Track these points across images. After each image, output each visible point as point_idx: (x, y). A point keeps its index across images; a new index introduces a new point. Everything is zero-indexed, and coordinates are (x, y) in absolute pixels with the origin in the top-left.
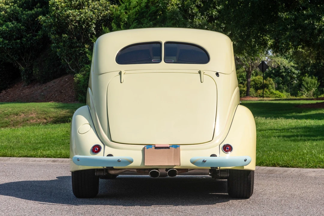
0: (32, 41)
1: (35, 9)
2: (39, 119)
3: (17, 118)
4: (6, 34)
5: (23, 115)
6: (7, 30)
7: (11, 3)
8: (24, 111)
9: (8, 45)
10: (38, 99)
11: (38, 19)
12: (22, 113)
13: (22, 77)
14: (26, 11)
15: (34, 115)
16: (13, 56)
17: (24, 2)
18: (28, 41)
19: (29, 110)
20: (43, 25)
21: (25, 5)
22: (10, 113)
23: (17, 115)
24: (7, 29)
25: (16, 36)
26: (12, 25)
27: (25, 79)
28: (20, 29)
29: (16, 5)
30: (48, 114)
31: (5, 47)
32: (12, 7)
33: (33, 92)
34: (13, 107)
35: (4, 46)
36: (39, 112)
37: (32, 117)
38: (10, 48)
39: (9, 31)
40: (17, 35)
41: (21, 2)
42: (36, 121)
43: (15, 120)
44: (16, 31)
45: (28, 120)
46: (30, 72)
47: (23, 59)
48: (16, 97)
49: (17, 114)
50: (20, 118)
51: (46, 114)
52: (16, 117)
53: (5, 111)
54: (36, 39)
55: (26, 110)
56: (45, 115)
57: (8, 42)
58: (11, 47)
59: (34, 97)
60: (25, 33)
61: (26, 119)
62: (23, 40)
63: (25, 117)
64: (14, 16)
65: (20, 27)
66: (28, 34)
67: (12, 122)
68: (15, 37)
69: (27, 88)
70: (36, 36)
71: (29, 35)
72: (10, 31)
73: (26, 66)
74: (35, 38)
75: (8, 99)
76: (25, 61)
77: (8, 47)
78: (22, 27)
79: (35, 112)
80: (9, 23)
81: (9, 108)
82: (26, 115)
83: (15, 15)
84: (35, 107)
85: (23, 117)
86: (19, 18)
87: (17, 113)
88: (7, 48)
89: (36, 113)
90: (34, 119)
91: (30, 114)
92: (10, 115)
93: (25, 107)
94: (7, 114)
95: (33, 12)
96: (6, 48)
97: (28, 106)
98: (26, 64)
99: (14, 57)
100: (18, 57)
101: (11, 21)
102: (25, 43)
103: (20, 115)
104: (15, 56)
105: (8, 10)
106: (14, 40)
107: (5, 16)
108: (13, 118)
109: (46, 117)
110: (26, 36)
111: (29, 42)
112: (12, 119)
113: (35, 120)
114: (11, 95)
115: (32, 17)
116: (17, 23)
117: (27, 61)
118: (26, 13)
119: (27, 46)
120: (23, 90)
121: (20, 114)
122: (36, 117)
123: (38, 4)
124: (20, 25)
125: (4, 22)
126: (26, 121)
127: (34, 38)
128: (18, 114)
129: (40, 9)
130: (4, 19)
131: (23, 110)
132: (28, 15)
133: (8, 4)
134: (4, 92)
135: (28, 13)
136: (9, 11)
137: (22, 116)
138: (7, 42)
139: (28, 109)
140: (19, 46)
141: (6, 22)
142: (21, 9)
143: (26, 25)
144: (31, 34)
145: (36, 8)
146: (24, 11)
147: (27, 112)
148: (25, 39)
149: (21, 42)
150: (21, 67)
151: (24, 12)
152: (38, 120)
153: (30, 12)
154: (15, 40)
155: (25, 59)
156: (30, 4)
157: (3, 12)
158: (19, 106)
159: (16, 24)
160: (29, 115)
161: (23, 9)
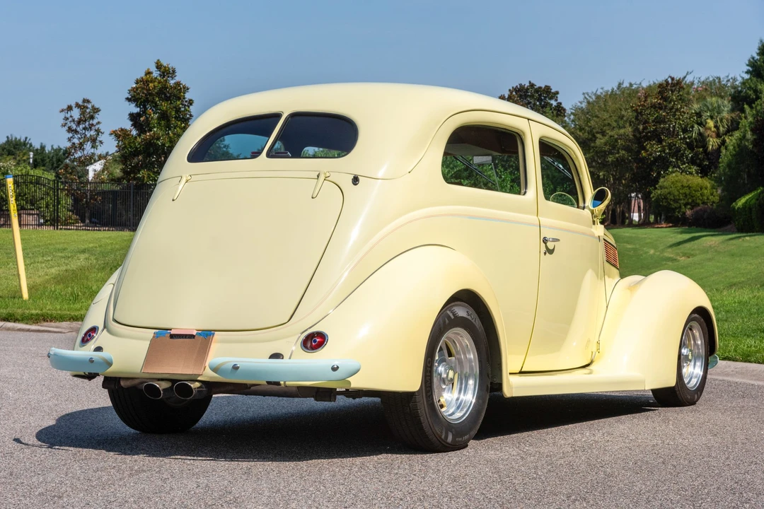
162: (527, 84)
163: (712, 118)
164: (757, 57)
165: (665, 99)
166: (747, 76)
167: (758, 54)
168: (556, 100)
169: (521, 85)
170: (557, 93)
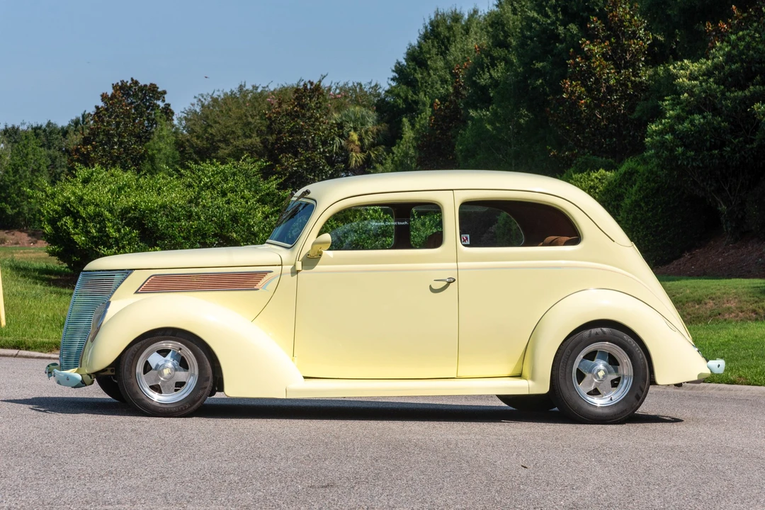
0: (743, 153)
1: (751, 87)
2: (742, 312)
3: (699, 308)
4: (691, 139)
5: (711, 303)
6: (692, 131)
7: (702, 76)
8: (714, 296)
9: (694, 160)
10: (750, 272)
11: (753, 109)
12: (710, 298)
13: (724, 227)
14: (731, 92)
15: (733, 305)
16: (705, 183)
17: (729, 73)
18: (736, 153)
19: (725, 293)
20: (763, 121)
21: (730, 79)
22: (687, 298)
23: (701, 303)
24: (693, 128)
25: (711, 142)
26: (702, 120)
27: (730, 229)
28: (720, 127)
29: (712, 80)
30: (760, 302)
31: (688, 164)
32: (703, 84)
33: (742, 257)
34: (694, 288)
35: (685, 163)
36: (743, 299)
37: (729, 308)
38: (698, 167)
39: (696, 133)
40: (713, 140)
41: (722, 74)
42: (735, 317)
43: (694, 314)
44: (712, 131)
45: (719, 314)
46: (740, 216)
47: (727, 189)
48: (709, 265)
49: (699, 302)
50: (704, 309)
51: (756, 302)
52: (697, 306)
53: (678, 295)
54: (752, 148)
55: (719, 294)
56: (755, 305)
57: (694, 155)
58: (701, 165)
59: (744, 268)
60: (729, 136)
61: (716, 312)
62: (726, 151)
63: (715, 307)
64: (708, 102)
65: (719, 123)
66: (734, 139)
67: (690, 317)
68: (708, 144)
69: (733, 248)
70: (752, 141)
71: (737, 140)
72: (699, 131)
73: (731, 204)
74: (750, 146)
75: (693, 269)
76: (731, 193)
77: (694, 164)
78: (723, 124)
79: (736, 298)
80: (697, 117)
81: (685, 288)
82: (717, 303)
83: (709, 99)
84: (736, 288)
85: (712, 307)
86: (719, 106)
87: (701, 299)
88: (692, 165)
89: (736, 300)
90: (732, 312)
91: (725, 301)
92: (687, 302)
93: (718, 287)
94: (681, 301)
95: (747, 93)
96: (689, 166)
97: (725, 286)
98: (732, 198)
99: (707, 184)
100: (715, 184)
101: (701, 112)
102: (729, 157)
103: (706, 304)
104: (710, 182)
105: (696, 90)
106: (707, 150)
107: (689, 102)
108: (692, 308)
109: (757, 309)
110: (732, 143)
111: (738, 155)
112: (688, 310)
113: (733, 314)
114: (699, 262)
115: (745, 103)
116: (713, 116)
117: (733, 194)
118: (732, 95)
119: (734, 163)
120: (724, 253)
121: (707, 301)
122: (737, 308)
123: (758, 78)
124: (720, 119)
125: (687, 114)
126: (715, 316)
127: (748, 146)
128: (703, 302)
129: (761, 87)
130: (687, 109)
131: (712, 293)
132: (736, 99)
133: (696, 79)
134: (687, 255)
135: (735, 96)
136: (697, 92)
137: (708, 306)
138: (692, 153)
139: (724, 291)
140: (717, 161)
141: (692, 114)
142: (722, 87)
143: (732, 120)
144: (741, 139)
145: (753, 85)
146: (728, 91)
147: (719, 298)
148: (728, 149)
149: (721, 155)
150: (721, 205)
151: (728, 94)
152: (740, 314)
153: (740, 93)
154: (710, 149)
155: (730, 190)
156: (740, 78)
157: (686, 95)
158: (706, 285)
159: (710, 117)
160: (724, 304)
161: (725, 87)
162: (130, 82)
163: (355, 129)
164: (404, 62)
165: (302, 106)
166: (394, 84)
167: (406, 60)
168: (164, 101)
169: (122, 82)
170: (165, 92)
